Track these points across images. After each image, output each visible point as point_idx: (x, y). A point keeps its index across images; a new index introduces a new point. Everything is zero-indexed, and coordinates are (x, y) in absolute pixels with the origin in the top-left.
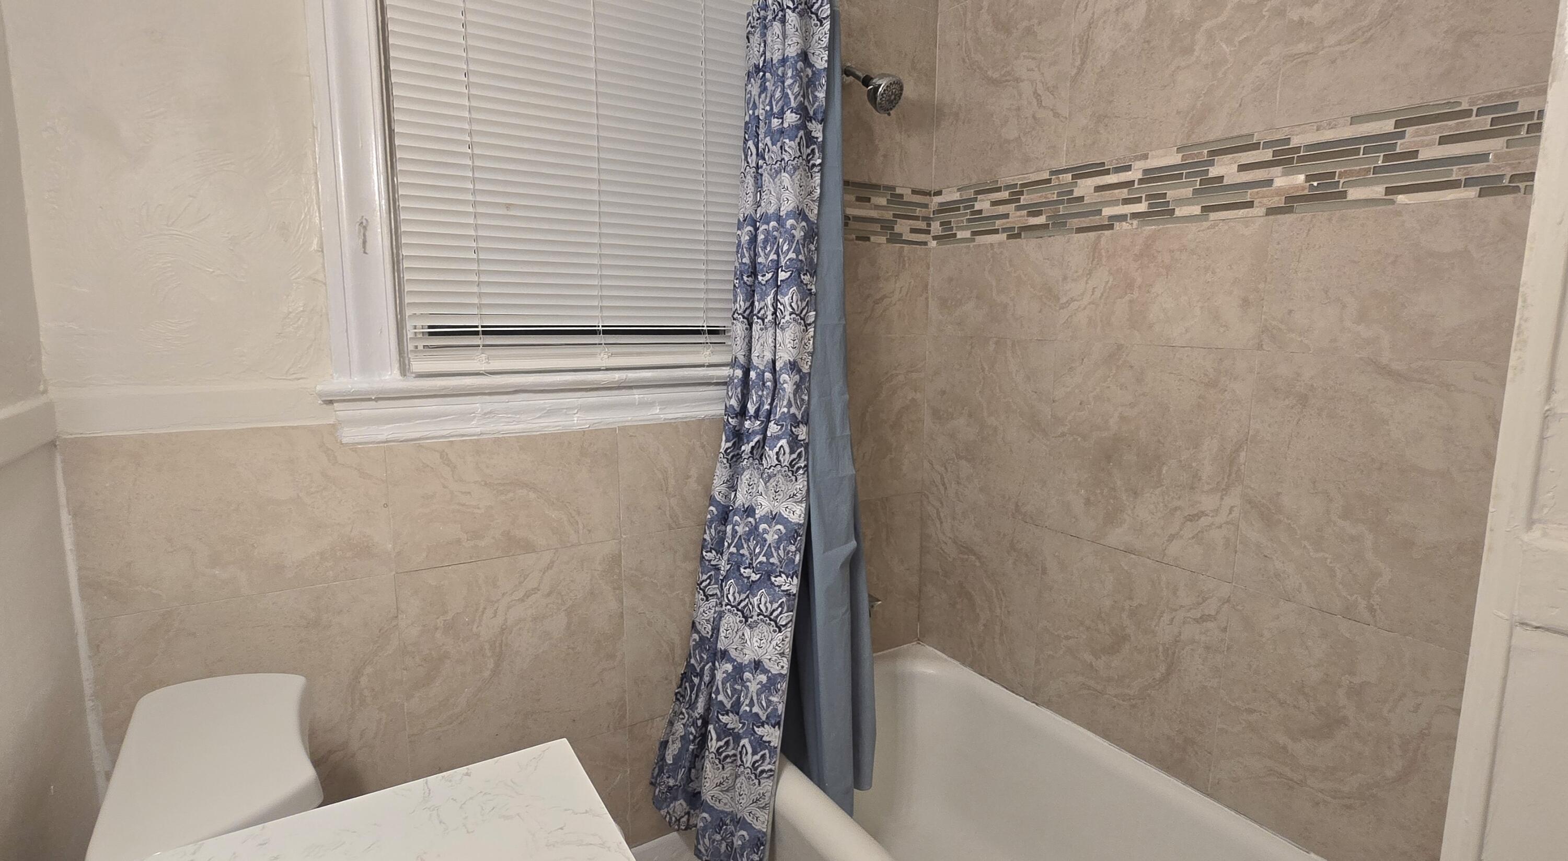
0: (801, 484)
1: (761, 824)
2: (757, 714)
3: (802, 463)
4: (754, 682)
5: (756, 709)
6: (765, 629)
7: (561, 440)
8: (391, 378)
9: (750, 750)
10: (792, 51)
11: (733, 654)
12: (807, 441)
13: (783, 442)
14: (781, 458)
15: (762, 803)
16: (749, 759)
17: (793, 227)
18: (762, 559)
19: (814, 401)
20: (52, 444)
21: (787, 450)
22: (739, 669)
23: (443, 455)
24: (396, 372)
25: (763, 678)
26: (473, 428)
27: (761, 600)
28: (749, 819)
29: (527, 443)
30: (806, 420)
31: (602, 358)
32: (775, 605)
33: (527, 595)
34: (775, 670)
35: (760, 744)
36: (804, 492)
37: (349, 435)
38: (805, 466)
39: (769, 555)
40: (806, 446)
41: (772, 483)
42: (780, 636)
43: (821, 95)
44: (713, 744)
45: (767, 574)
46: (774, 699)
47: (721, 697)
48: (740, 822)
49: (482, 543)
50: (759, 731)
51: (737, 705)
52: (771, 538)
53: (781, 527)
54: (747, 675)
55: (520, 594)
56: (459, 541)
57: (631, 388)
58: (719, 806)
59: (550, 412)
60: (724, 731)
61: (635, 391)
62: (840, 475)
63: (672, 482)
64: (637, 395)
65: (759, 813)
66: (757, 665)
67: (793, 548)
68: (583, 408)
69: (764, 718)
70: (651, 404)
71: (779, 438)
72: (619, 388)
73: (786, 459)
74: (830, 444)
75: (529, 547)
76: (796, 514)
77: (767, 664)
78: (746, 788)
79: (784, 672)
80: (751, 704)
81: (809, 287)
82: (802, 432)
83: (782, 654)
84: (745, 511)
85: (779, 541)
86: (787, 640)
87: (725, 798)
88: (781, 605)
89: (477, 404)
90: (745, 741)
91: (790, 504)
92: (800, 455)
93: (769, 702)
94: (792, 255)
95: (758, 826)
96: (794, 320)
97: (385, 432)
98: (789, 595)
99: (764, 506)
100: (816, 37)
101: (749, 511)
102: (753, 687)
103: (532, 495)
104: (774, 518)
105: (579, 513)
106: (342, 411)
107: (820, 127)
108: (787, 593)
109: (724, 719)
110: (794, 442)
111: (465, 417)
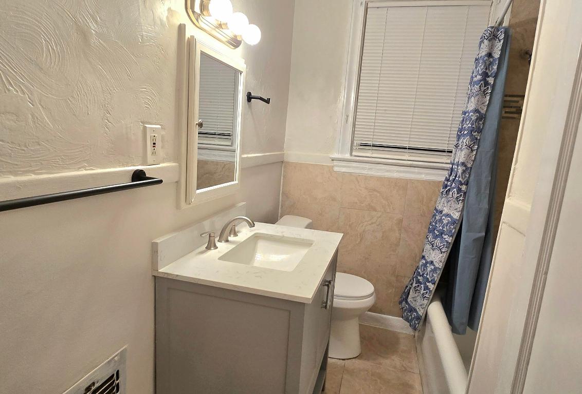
0: (460, 205)
1: (421, 312)
2: (428, 278)
3: (461, 198)
4: (430, 268)
5: (428, 277)
6: (437, 252)
7: (390, 180)
8: (347, 156)
9: (423, 289)
10: (484, 53)
11: (426, 257)
12: (465, 191)
13: (455, 190)
14: (453, 195)
15: (423, 306)
16: (422, 292)
17: (472, 115)
18: (441, 228)
19: (472, 178)
20: (282, 162)
21: (456, 193)
22: (427, 263)
23: (356, 179)
24: (349, 154)
25: (433, 267)
26: (365, 172)
27: (438, 242)
28: (418, 310)
29: (380, 179)
30: (467, 184)
31: (406, 157)
32: (442, 245)
33: (372, 223)
34: (437, 265)
35: (426, 288)
36: (461, 209)
37: (336, 169)
38: (463, 200)
39: (443, 227)
40: (465, 193)
41: (449, 203)
42: (441, 255)
43: (495, 67)
44: (414, 285)
45: (442, 233)
46: (435, 275)
47: (419, 270)
48: (415, 311)
49: (362, 205)
50: (428, 284)
51: (423, 274)
52: (445, 222)
53: (450, 219)
54: (428, 265)
55: (370, 223)
56: (356, 203)
57: (415, 167)
58: (412, 305)
59: (388, 171)
60: (418, 282)
61: (416, 168)
62: (480, 207)
63: (425, 201)
64: (416, 170)
65: (421, 309)
66: (432, 262)
67: (452, 227)
68: (397, 171)
69: (430, 280)
70: (421, 173)
71: (454, 188)
72: (411, 167)
73: (456, 195)
74: (477, 195)
75: (375, 210)
76: (456, 216)
77: (435, 263)
78: (420, 301)
79: (440, 267)
80: (427, 275)
81: (476, 137)
82: (464, 188)
83: (441, 261)
84: (440, 212)
85: (448, 224)
86: (444, 257)
87: (414, 303)
88: (444, 245)
89: (367, 166)
90: (422, 286)
91: (455, 212)
92: (461, 195)
93: (433, 276)
94: (470, 125)
95: (420, 313)
96: (466, 148)
97: (344, 170)
98: (448, 242)
99: (446, 211)
100: (497, 46)
101: (441, 212)
102: (429, 269)
103: (378, 195)
104: (448, 215)
105: (391, 203)
106: (335, 163)
107: (493, 79)
108: (447, 242)
109: (419, 277)
110: (459, 190)
111: (363, 169)
